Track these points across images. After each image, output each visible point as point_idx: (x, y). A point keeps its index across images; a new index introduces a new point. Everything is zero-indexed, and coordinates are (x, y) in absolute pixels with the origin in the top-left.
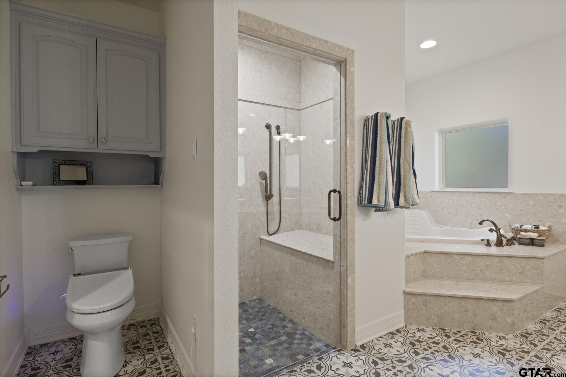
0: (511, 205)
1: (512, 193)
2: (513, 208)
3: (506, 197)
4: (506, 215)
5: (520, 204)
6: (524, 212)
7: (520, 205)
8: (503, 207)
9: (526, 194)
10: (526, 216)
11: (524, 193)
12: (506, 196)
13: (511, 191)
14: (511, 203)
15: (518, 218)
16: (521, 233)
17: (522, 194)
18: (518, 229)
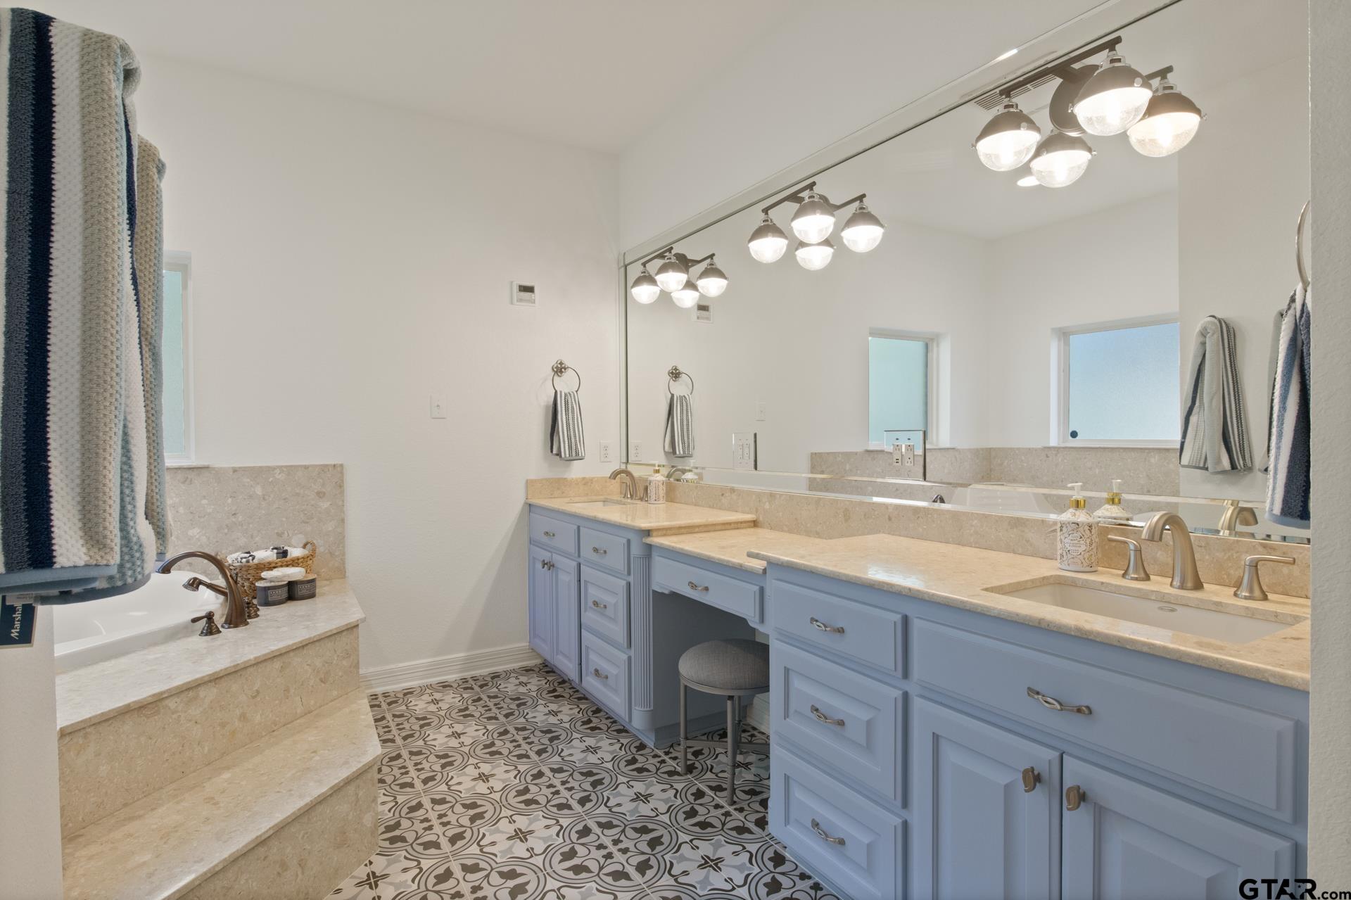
0: (204, 502)
1: (207, 468)
2: (211, 510)
3: (191, 480)
4: (190, 533)
5: (231, 497)
6: (240, 518)
7: (230, 500)
8: (181, 510)
9: (245, 469)
10: (245, 527)
11: (240, 468)
12: (189, 477)
13: (205, 463)
14: (204, 497)
15: (226, 534)
16: (264, 574)
17: (235, 470)
18: (249, 564)
